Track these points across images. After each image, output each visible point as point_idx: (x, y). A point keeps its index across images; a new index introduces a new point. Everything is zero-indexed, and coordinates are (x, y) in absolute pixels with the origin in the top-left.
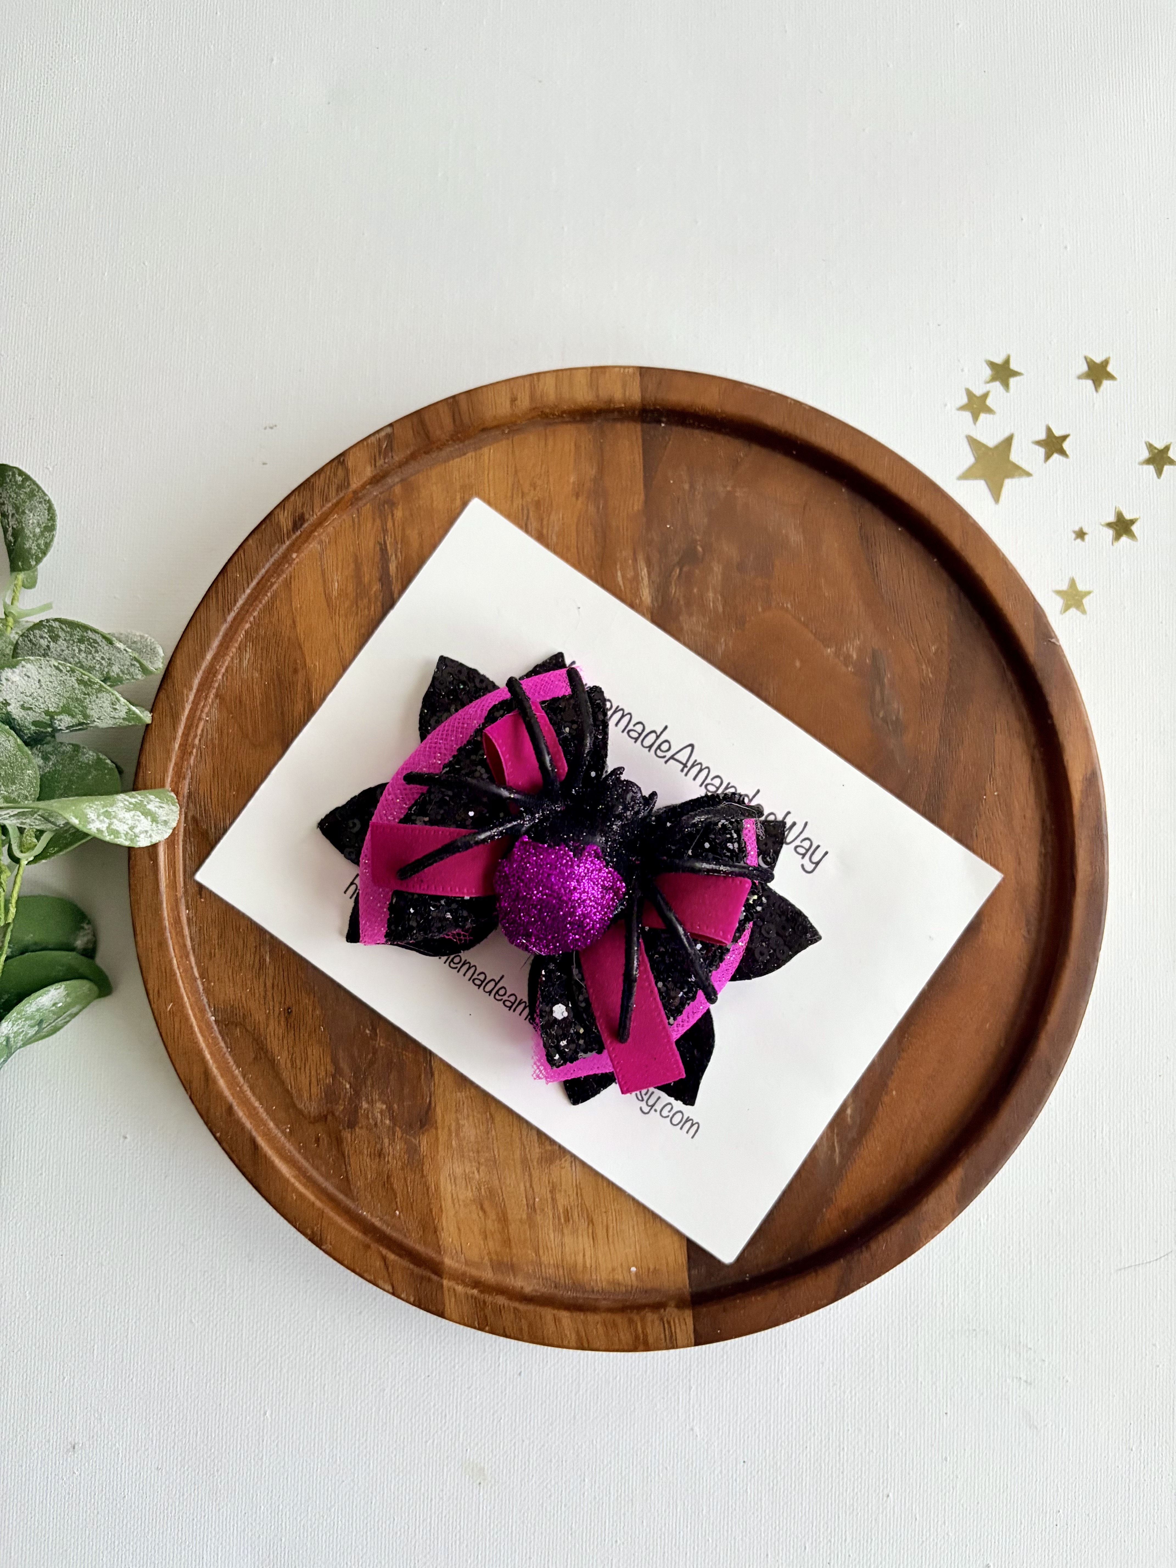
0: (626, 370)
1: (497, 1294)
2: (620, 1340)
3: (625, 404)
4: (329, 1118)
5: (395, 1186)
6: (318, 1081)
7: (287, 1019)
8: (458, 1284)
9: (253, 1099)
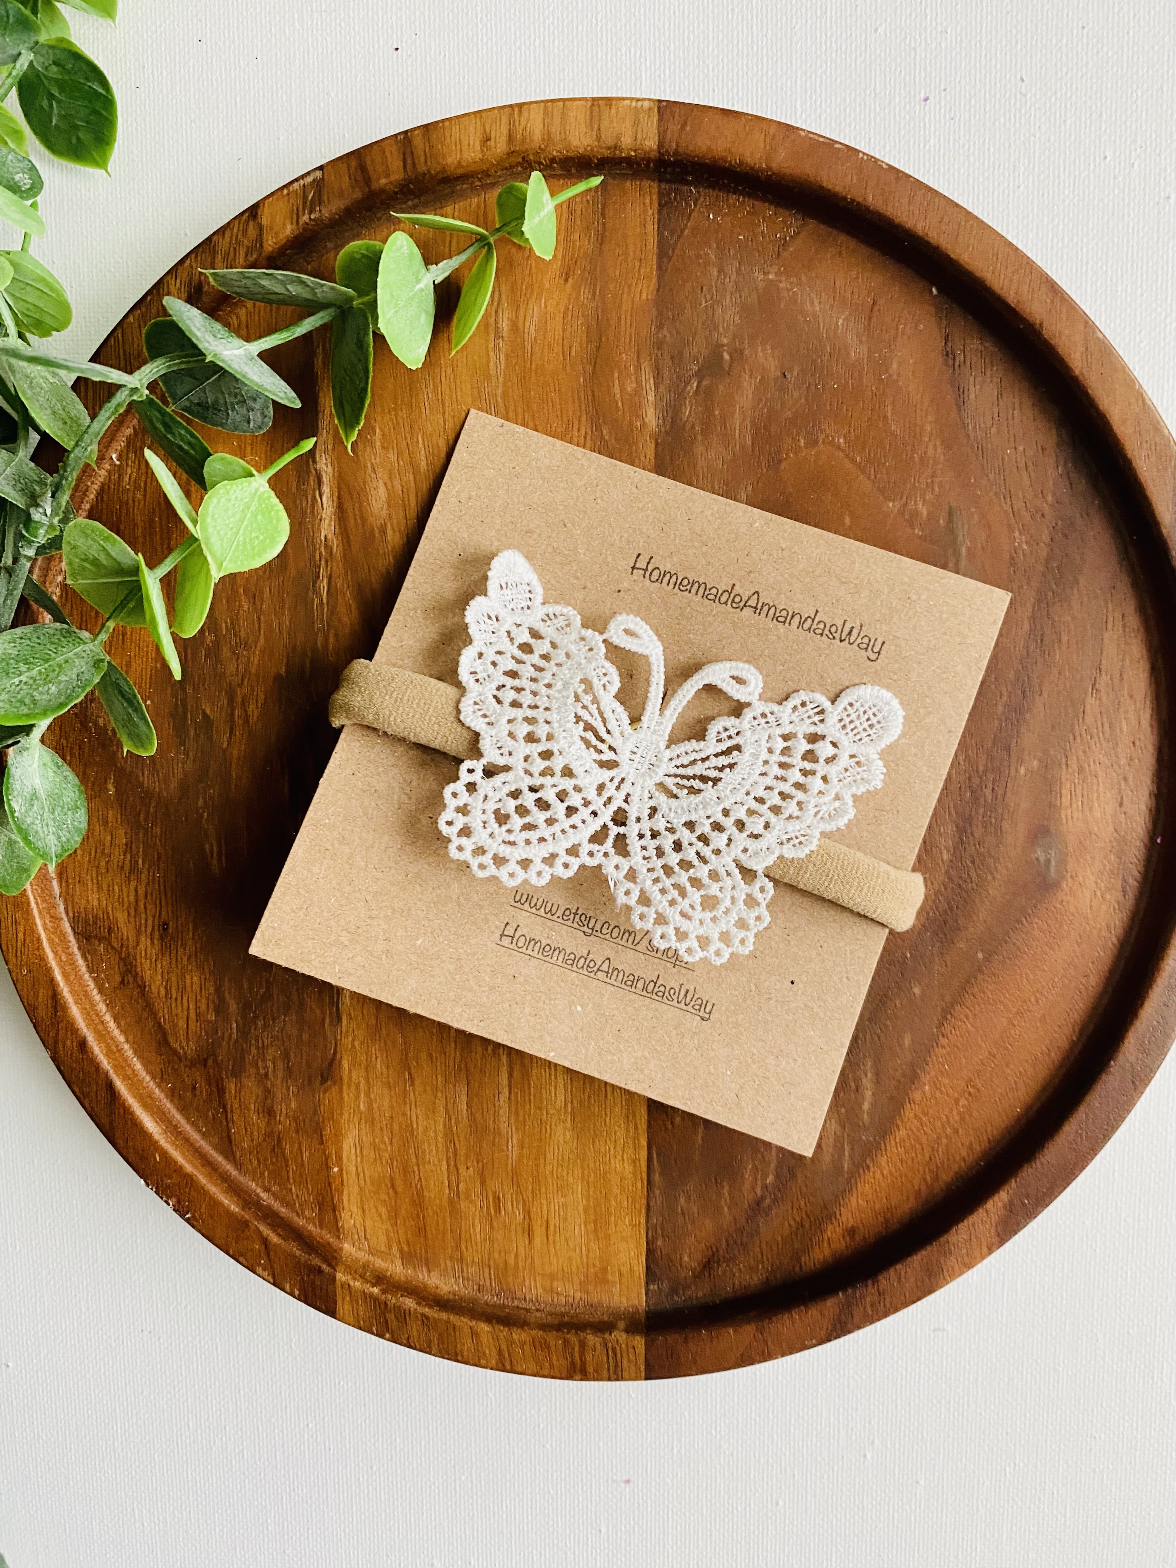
0: (640, 103)
1: (402, 1296)
2: (551, 1366)
3: (635, 151)
4: (210, 1062)
5: (287, 1152)
6: (198, 1015)
7: (161, 938)
8: (355, 1279)
9: (116, 1032)
